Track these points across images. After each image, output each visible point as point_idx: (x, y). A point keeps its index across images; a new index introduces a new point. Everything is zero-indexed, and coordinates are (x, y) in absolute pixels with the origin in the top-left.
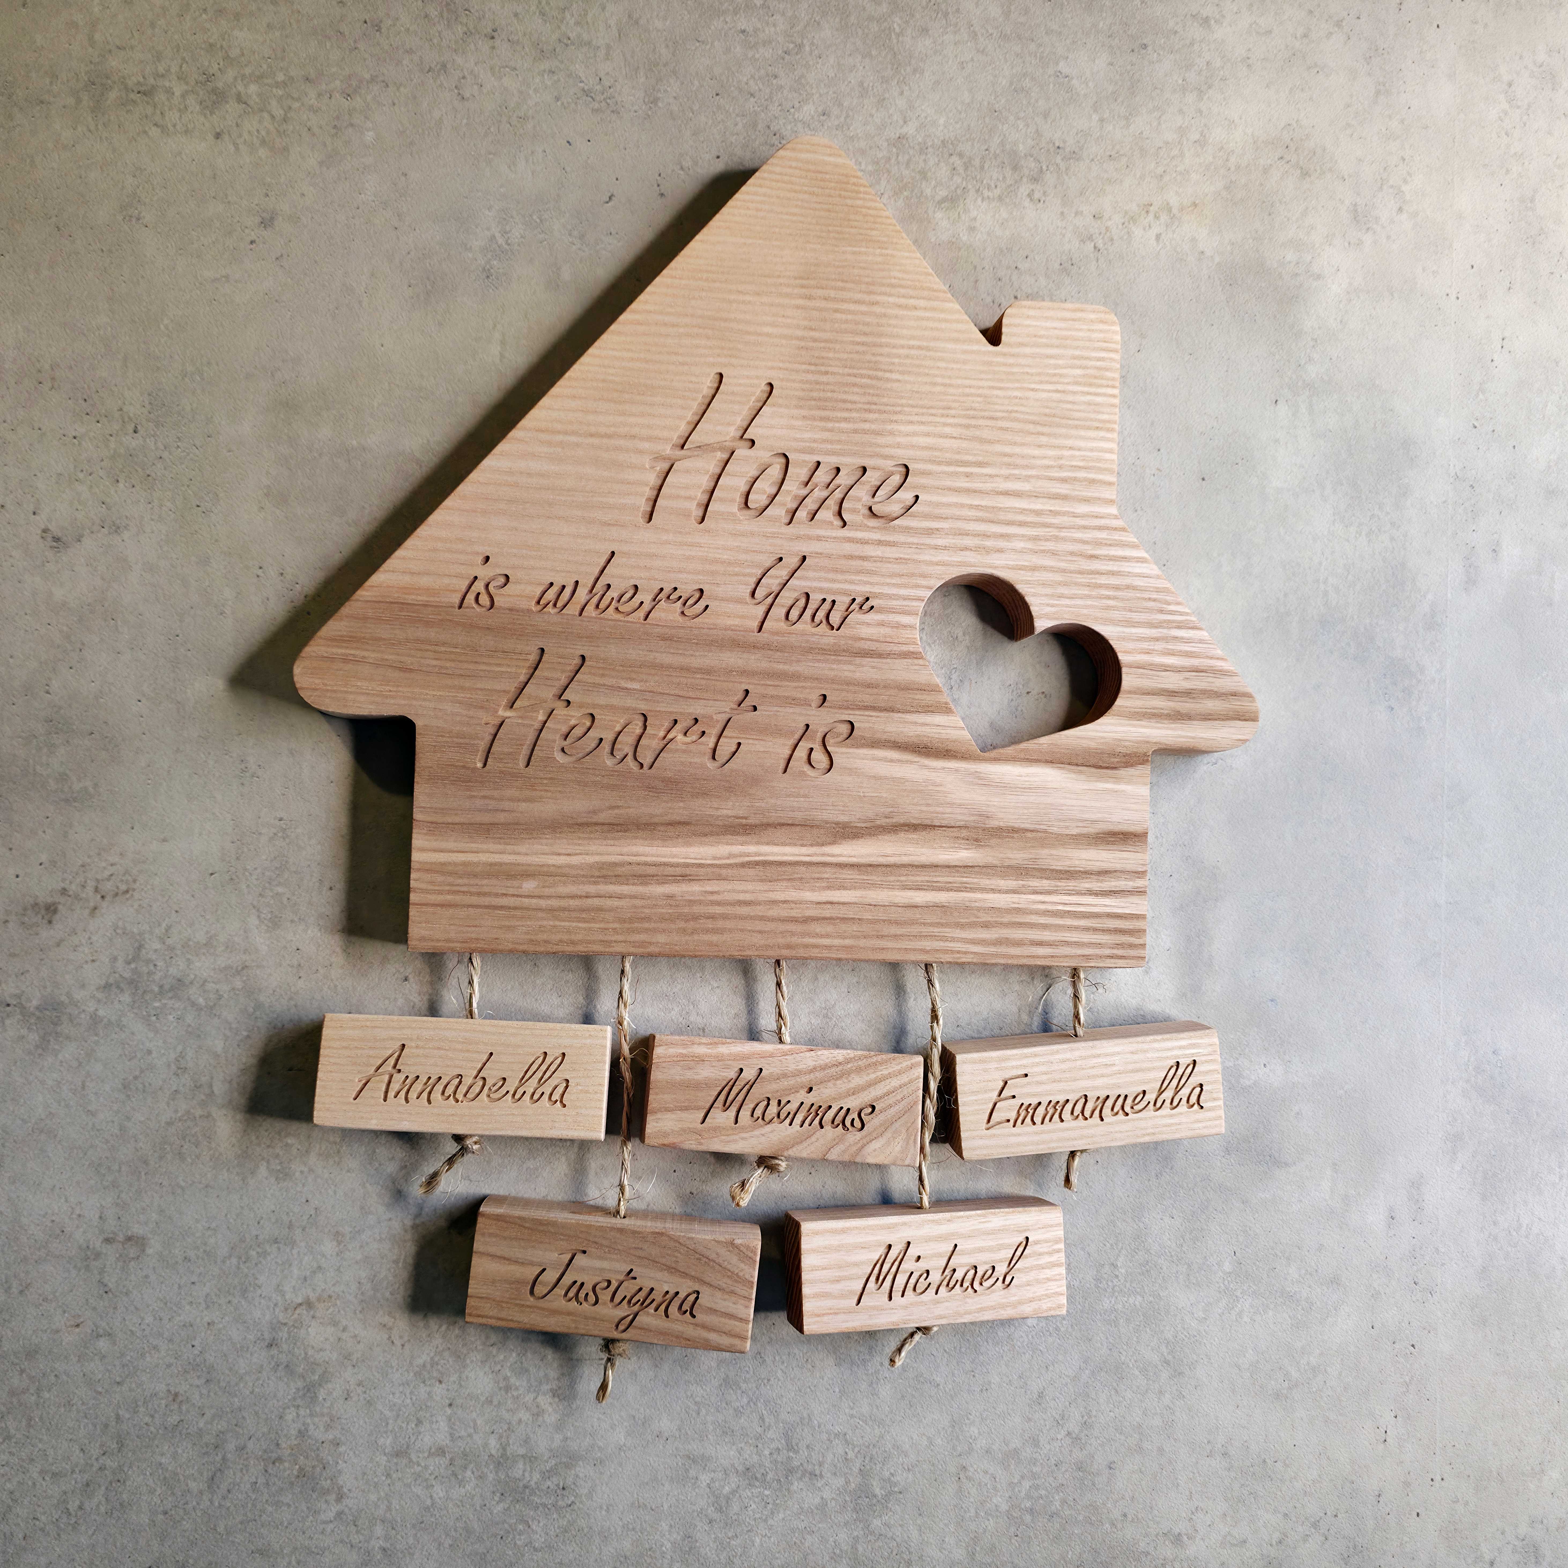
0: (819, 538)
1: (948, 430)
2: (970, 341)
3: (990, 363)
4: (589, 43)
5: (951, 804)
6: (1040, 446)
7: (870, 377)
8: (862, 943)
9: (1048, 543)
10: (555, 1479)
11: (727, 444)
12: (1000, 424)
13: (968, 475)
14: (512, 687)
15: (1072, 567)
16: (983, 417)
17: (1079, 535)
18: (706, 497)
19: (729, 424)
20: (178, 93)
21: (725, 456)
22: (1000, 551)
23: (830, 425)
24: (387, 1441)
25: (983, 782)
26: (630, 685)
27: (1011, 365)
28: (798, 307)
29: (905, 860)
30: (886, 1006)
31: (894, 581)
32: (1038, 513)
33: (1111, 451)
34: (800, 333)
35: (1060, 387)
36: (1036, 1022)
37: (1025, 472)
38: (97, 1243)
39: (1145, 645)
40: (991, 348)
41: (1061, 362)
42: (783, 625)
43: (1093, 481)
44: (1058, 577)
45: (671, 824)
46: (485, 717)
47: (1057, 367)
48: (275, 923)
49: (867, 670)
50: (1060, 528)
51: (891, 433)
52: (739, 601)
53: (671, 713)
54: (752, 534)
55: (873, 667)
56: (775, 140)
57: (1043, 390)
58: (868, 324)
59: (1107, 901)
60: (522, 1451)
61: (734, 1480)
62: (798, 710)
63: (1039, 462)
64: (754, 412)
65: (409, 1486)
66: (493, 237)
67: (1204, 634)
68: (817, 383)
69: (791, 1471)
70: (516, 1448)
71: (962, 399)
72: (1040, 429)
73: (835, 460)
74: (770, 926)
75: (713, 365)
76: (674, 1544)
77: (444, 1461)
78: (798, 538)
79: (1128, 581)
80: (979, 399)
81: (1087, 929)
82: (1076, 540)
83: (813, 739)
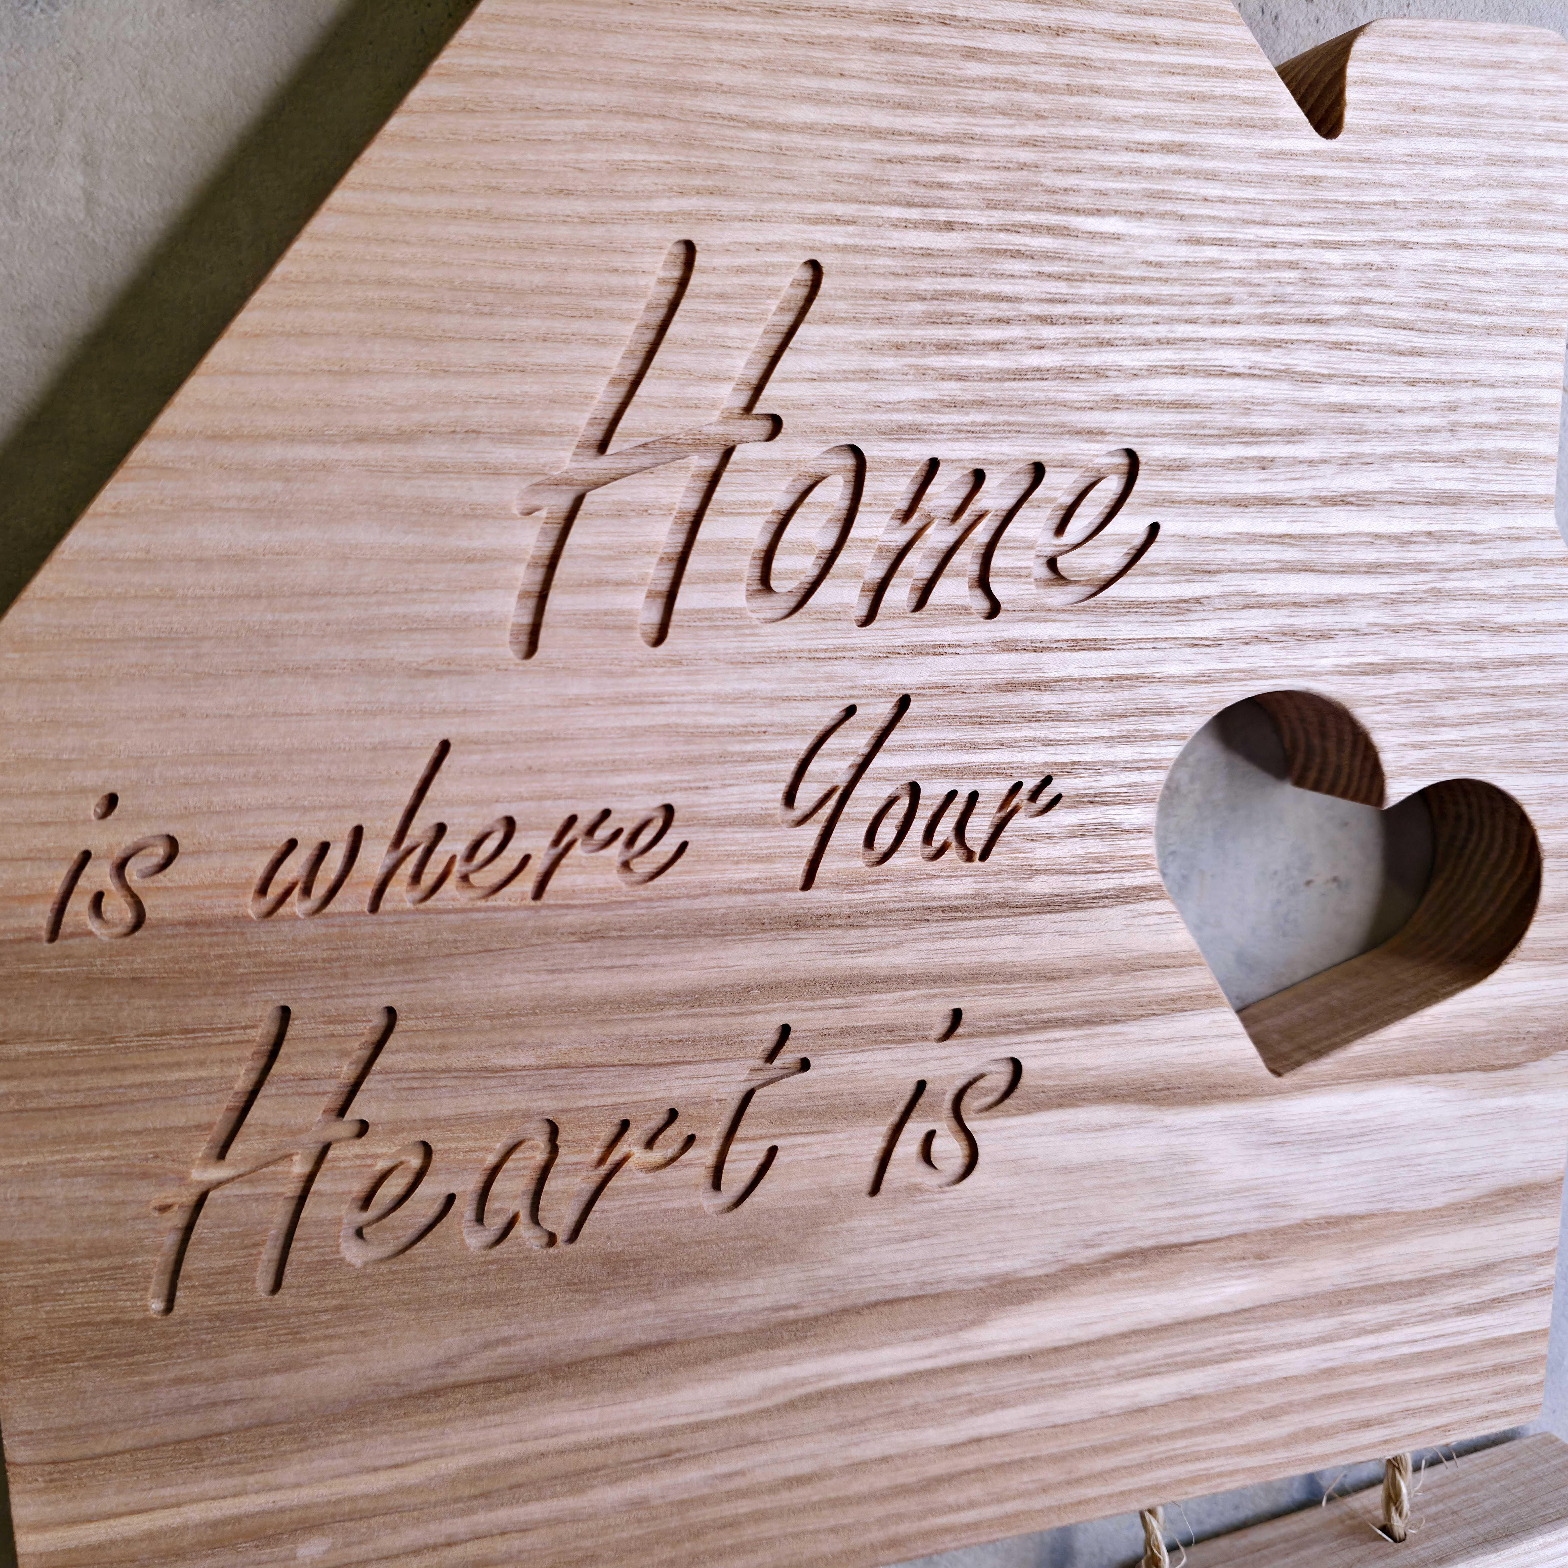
0: (938, 650)
2: (1274, 125)
3: (1321, 182)
5: (1217, 1194)
6: (1412, 383)
7: (1051, 230)
9: (1419, 609)
11: (713, 430)
13: (1264, 464)
14: (215, 1112)
16: (1299, 321)
18: (667, 573)
19: (716, 378)
21: (710, 462)
23: (959, 362)
26: (509, 1061)
27: (1363, 184)
31: (1103, 732)
33: (1549, 383)
34: (883, 119)
35: (1461, 236)
40: (1320, 143)
41: (1464, 173)
42: (861, 863)
47: (1455, 184)
49: (1049, 939)
50: (1446, 570)
52: (760, 821)
53: (615, 1107)
55: (1062, 933)
57: (1426, 246)
62: (900, 1054)
63: (1408, 421)
64: (776, 340)
68: (927, 253)
71: (1257, 276)
73: (972, 454)
75: (669, 218)
78: (892, 653)
80: (1292, 275)
83: (933, 1110)
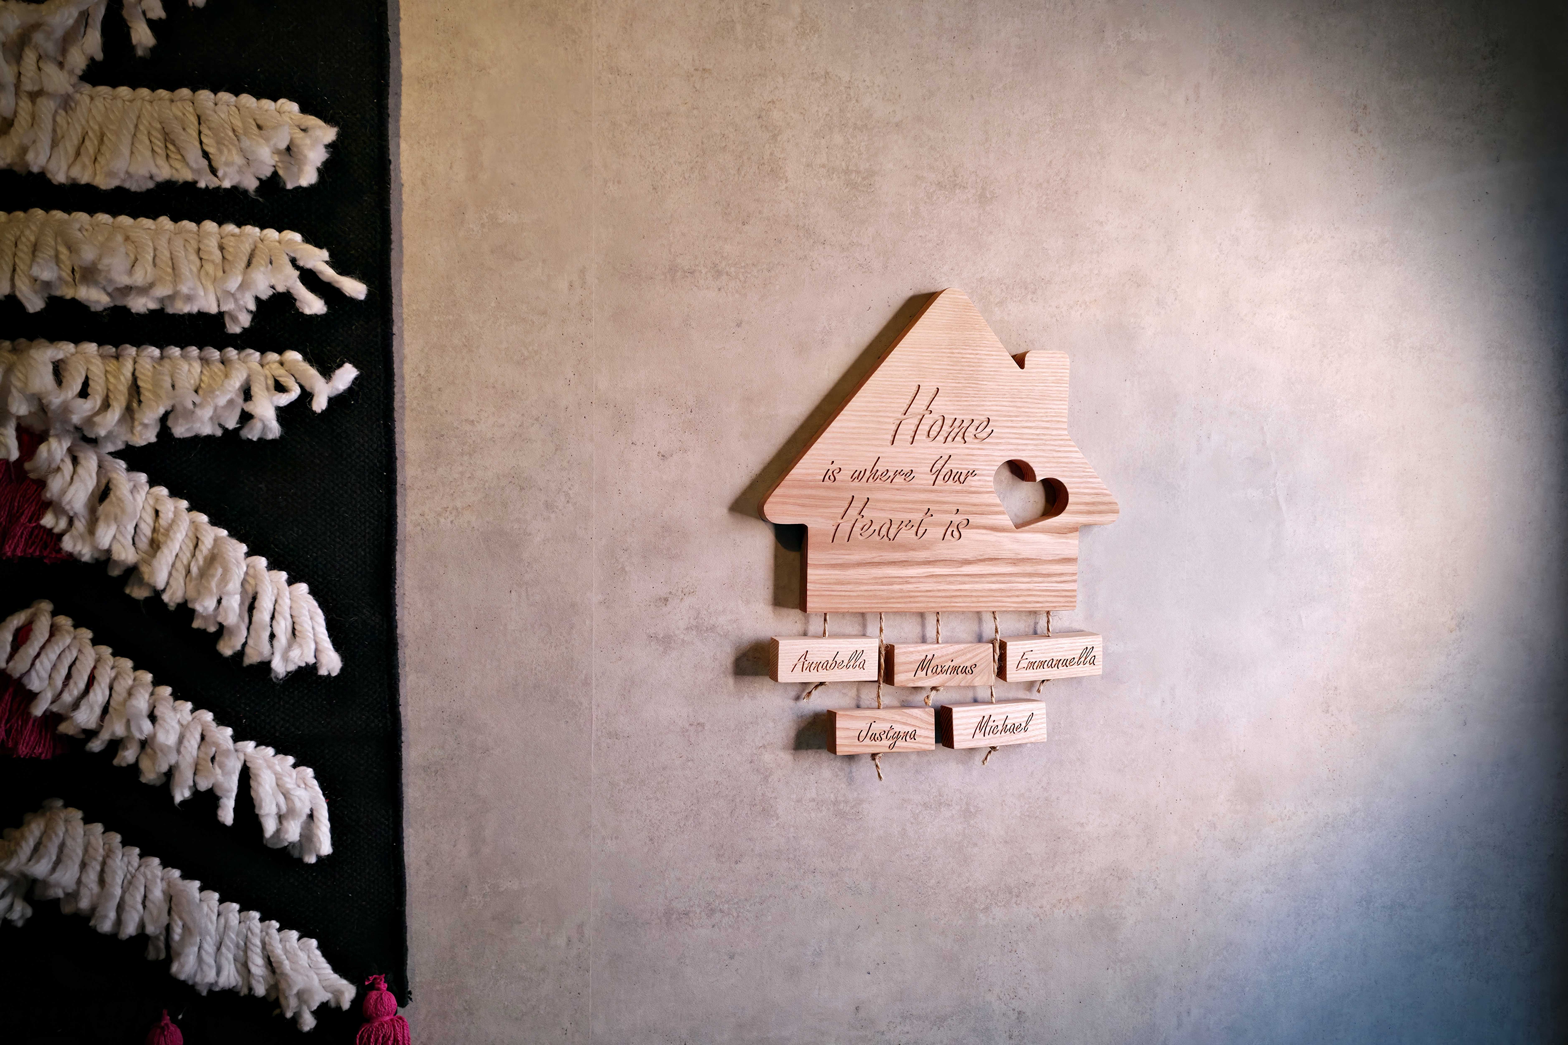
0: (956, 448)
1: (1004, 403)
2: (1012, 367)
3: (1020, 376)
4: (861, 244)
5: (1005, 550)
6: (1039, 408)
7: (975, 384)
8: (972, 605)
9: (1042, 447)
10: (855, 809)
11: (922, 412)
12: (1024, 400)
13: (1012, 421)
14: (843, 510)
15: (1051, 455)
16: (1016, 398)
17: (1052, 443)
18: (914, 433)
19: (922, 406)
20: (704, 272)
21: (921, 417)
22: (1024, 450)
23: (960, 403)
24: (794, 796)
25: (1018, 541)
26: (885, 509)
27: (1028, 376)
28: (948, 357)
29: (988, 572)
30: (975, 627)
31: (984, 464)
32: (1038, 435)
33: (1065, 409)
34: (948, 367)
35: (1047, 385)
36: (1032, 631)
37: (1033, 419)
38: (687, 726)
39: (1077, 485)
40: (1020, 370)
41: (1048, 375)
42: (942, 482)
43: (1059, 421)
44: (1045, 460)
45: (902, 562)
46: (832, 522)
47: (1045, 376)
48: (748, 602)
49: (974, 499)
50: (1046, 440)
51: (983, 405)
52: (927, 474)
53: (900, 518)
54: (931, 447)
55: (977, 498)
56: (933, 281)
57: (1041, 387)
58: (973, 363)
59: (1062, 585)
60: (843, 799)
61: (920, 807)
62: (948, 515)
63: (1037, 415)
64: (932, 399)
65: (802, 813)
66: (825, 327)
67: (1099, 480)
68: (954, 387)
69: (941, 804)
70: (840, 798)
71: (1010, 391)
72: (1039, 402)
73: (962, 417)
74: (939, 600)
75: (916, 381)
76: (898, 832)
77: (815, 804)
78: (948, 448)
79: (1071, 460)
80: (1016, 391)
81: (1055, 596)
82: (1053, 445)
83: (954, 527)
